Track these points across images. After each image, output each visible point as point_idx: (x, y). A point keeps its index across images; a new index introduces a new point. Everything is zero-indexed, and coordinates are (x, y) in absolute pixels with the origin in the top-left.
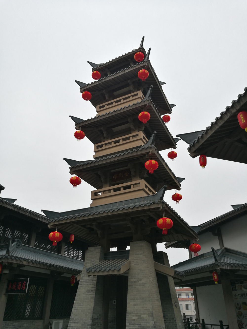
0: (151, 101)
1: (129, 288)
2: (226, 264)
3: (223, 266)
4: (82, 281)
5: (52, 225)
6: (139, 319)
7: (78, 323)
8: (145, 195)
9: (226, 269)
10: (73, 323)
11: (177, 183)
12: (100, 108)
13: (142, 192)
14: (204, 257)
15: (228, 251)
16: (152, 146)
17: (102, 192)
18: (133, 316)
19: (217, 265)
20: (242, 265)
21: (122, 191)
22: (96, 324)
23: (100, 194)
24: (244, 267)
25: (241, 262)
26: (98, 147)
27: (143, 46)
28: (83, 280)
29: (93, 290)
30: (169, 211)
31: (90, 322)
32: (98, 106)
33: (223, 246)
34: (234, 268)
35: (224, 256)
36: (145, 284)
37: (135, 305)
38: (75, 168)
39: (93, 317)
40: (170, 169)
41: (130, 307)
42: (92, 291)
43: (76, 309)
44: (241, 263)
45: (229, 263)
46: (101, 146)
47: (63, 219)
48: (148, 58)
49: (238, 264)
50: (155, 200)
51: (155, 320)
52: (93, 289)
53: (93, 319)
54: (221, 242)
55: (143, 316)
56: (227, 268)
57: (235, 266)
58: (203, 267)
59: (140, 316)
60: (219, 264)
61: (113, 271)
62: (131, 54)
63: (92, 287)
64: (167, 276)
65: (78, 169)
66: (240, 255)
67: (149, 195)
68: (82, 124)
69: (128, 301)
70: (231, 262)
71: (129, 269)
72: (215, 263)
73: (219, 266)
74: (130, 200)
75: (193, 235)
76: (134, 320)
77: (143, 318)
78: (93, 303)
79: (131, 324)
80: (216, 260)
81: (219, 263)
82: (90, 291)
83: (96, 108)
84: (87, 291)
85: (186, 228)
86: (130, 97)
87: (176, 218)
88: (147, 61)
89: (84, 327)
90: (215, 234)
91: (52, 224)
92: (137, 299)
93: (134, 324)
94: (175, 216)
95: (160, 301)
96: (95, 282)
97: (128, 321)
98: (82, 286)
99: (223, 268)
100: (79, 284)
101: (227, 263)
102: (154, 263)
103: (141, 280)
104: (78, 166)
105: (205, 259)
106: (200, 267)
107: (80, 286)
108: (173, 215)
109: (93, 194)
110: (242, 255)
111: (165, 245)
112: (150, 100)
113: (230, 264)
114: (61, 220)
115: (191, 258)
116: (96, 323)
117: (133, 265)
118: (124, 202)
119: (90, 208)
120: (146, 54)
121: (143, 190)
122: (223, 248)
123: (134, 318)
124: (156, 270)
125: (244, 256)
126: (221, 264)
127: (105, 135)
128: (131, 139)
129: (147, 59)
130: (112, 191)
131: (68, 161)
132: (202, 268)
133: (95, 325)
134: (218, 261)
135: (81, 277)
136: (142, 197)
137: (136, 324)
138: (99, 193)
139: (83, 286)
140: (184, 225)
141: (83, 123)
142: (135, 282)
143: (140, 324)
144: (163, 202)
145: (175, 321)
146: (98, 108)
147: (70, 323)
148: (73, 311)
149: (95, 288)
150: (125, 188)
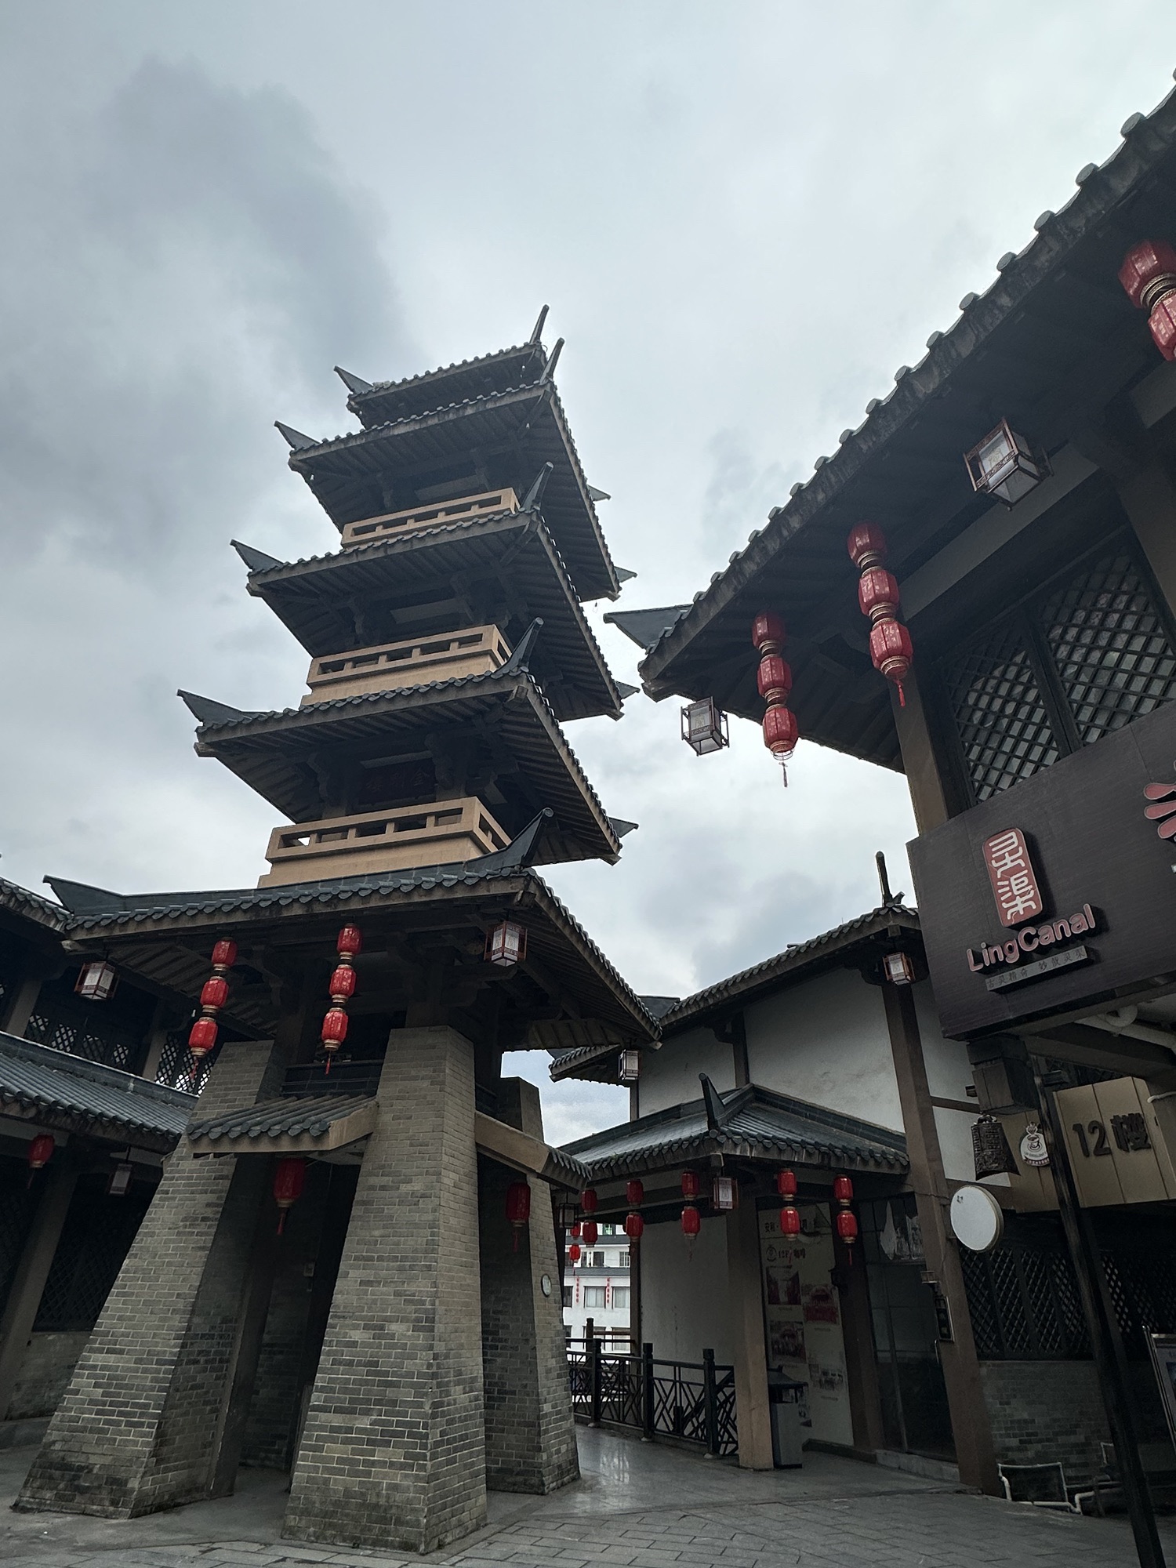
0: (539, 518)
1: (356, 1211)
2: (746, 1137)
3: (736, 1145)
4: (172, 1179)
5: (81, 942)
6: (377, 1341)
7: (121, 1352)
8: (475, 854)
9: (744, 1159)
10: (100, 1351)
11: (607, 835)
12: (357, 532)
13: (468, 844)
14: (679, 1118)
15: (760, 1100)
16: (523, 672)
17: (315, 836)
18: (356, 1327)
19: (716, 1139)
20: (803, 1144)
21: (390, 835)
22: (202, 1359)
23: (305, 841)
24: (807, 1151)
25: (800, 1135)
26: (325, 668)
27: (542, 339)
28: (177, 1175)
29: (211, 1216)
30: (552, 916)
31: (170, 1348)
32: (349, 528)
33: (748, 1081)
34: (773, 1155)
35: (747, 1112)
36: (423, 1196)
37: (369, 1283)
38: (219, 731)
39: (189, 1329)
40: (584, 779)
41: (346, 1291)
42: (204, 1219)
43: (124, 1295)
44: (799, 1139)
45: (759, 1134)
46: (339, 666)
47: (130, 919)
48: (550, 374)
49: (788, 1142)
50: (502, 869)
51: (440, 1348)
52: (209, 1212)
53: (188, 1338)
54: (743, 1067)
55: (394, 1327)
56: (748, 1155)
57: (779, 1149)
58: (665, 1147)
59: (382, 1328)
60: (722, 1139)
61: (297, 1138)
62: (494, 360)
63: (208, 1205)
64: (525, 1175)
65: (227, 736)
66: (800, 1114)
67: (485, 853)
68: (273, 577)
69: (342, 1267)
70: (766, 1134)
71: (367, 1137)
72: (707, 1133)
73: (720, 1145)
74: (414, 872)
75: (639, 1024)
76: (354, 1344)
77: (392, 1337)
78: (200, 1270)
79: (340, 1363)
80: (712, 1124)
81: (723, 1133)
82: (196, 1219)
83: (341, 533)
84: (185, 1220)
85: (617, 993)
86: (473, 507)
87: (580, 948)
88: (545, 382)
89: (145, 1371)
90: (724, 1038)
91: (82, 935)
92: (380, 1259)
93: (350, 1363)
94: (573, 940)
95: (477, 1269)
96: (226, 1184)
97: (327, 1348)
98: (169, 1199)
99: (733, 1153)
100: (160, 1188)
101: (752, 1136)
102: (477, 1117)
103: (410, 1181)
104: (230, 725)
105: (680, 1122)
106: (656, 1147)
107: (161, 1199)
108: (567, 932)
109: (278, 840)
110: (806, 1114)
111: (551, 1070)
112: (535, 513)
113: (760, 1139)
114: (119, 921)
115: (635, 1119)
116: (200, 1353)
117: (386, 1118)
118: (390, 874)
119: (255, 890)
120: (546, 362)
121: (469, 835)
122: (747, 1087)
123: (357, 1335)
124: (477, 1145)
125: (813, 1118)
126: (728, 1138)
127: (359, 630)
128: (455, 651)
129: (546, 378)
130: (352, 833)
131: (196, 704)
132: (660, 1151)
133: (196, 1362)
134: (719, 1124)
135: (174, 1160)
136: (461, 863)
137: (359, 1364)
138: (299, 840)
139: (174, 1199)
140: (607, 982)
141: (280, 570)
142: (383, 1188)
143: (376, 1364)
144: (529, 874)
145: (534, 1348)
146: (351, 531)
147: (92, 1350)
148: (113, 1302)
149: (221, 1209)
150: (403, 825)
